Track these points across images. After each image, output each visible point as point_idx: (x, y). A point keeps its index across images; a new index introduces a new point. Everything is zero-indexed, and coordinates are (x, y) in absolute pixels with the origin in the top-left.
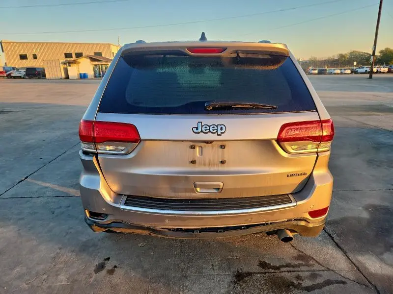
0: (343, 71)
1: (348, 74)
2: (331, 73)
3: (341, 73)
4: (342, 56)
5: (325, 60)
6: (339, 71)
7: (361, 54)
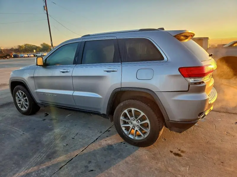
0: (29, 55)
1: (32, 57)
2: (22, 57)
3: (28, 57)
4: (20, 47)
5: (10, 49)
6: (27, 56)
7: (31, 46)
